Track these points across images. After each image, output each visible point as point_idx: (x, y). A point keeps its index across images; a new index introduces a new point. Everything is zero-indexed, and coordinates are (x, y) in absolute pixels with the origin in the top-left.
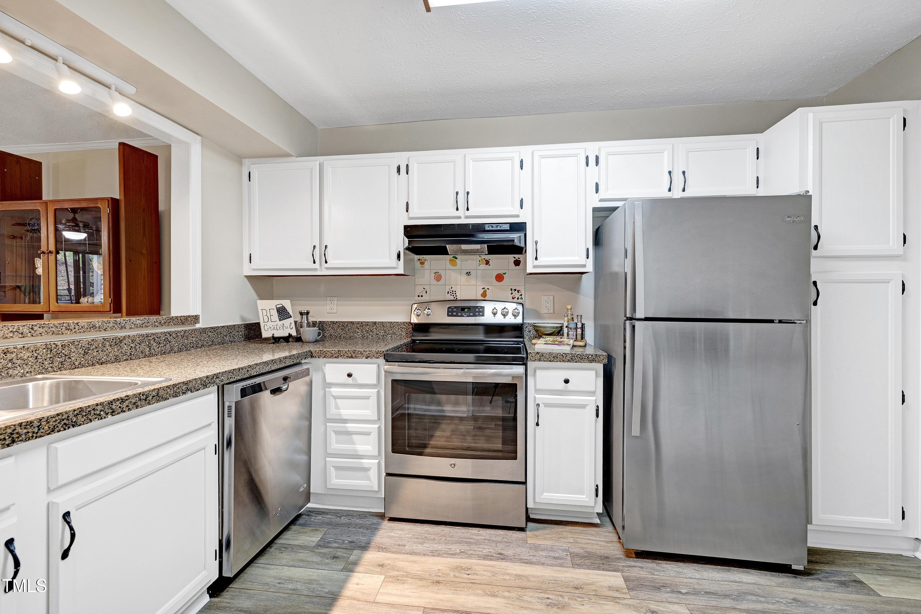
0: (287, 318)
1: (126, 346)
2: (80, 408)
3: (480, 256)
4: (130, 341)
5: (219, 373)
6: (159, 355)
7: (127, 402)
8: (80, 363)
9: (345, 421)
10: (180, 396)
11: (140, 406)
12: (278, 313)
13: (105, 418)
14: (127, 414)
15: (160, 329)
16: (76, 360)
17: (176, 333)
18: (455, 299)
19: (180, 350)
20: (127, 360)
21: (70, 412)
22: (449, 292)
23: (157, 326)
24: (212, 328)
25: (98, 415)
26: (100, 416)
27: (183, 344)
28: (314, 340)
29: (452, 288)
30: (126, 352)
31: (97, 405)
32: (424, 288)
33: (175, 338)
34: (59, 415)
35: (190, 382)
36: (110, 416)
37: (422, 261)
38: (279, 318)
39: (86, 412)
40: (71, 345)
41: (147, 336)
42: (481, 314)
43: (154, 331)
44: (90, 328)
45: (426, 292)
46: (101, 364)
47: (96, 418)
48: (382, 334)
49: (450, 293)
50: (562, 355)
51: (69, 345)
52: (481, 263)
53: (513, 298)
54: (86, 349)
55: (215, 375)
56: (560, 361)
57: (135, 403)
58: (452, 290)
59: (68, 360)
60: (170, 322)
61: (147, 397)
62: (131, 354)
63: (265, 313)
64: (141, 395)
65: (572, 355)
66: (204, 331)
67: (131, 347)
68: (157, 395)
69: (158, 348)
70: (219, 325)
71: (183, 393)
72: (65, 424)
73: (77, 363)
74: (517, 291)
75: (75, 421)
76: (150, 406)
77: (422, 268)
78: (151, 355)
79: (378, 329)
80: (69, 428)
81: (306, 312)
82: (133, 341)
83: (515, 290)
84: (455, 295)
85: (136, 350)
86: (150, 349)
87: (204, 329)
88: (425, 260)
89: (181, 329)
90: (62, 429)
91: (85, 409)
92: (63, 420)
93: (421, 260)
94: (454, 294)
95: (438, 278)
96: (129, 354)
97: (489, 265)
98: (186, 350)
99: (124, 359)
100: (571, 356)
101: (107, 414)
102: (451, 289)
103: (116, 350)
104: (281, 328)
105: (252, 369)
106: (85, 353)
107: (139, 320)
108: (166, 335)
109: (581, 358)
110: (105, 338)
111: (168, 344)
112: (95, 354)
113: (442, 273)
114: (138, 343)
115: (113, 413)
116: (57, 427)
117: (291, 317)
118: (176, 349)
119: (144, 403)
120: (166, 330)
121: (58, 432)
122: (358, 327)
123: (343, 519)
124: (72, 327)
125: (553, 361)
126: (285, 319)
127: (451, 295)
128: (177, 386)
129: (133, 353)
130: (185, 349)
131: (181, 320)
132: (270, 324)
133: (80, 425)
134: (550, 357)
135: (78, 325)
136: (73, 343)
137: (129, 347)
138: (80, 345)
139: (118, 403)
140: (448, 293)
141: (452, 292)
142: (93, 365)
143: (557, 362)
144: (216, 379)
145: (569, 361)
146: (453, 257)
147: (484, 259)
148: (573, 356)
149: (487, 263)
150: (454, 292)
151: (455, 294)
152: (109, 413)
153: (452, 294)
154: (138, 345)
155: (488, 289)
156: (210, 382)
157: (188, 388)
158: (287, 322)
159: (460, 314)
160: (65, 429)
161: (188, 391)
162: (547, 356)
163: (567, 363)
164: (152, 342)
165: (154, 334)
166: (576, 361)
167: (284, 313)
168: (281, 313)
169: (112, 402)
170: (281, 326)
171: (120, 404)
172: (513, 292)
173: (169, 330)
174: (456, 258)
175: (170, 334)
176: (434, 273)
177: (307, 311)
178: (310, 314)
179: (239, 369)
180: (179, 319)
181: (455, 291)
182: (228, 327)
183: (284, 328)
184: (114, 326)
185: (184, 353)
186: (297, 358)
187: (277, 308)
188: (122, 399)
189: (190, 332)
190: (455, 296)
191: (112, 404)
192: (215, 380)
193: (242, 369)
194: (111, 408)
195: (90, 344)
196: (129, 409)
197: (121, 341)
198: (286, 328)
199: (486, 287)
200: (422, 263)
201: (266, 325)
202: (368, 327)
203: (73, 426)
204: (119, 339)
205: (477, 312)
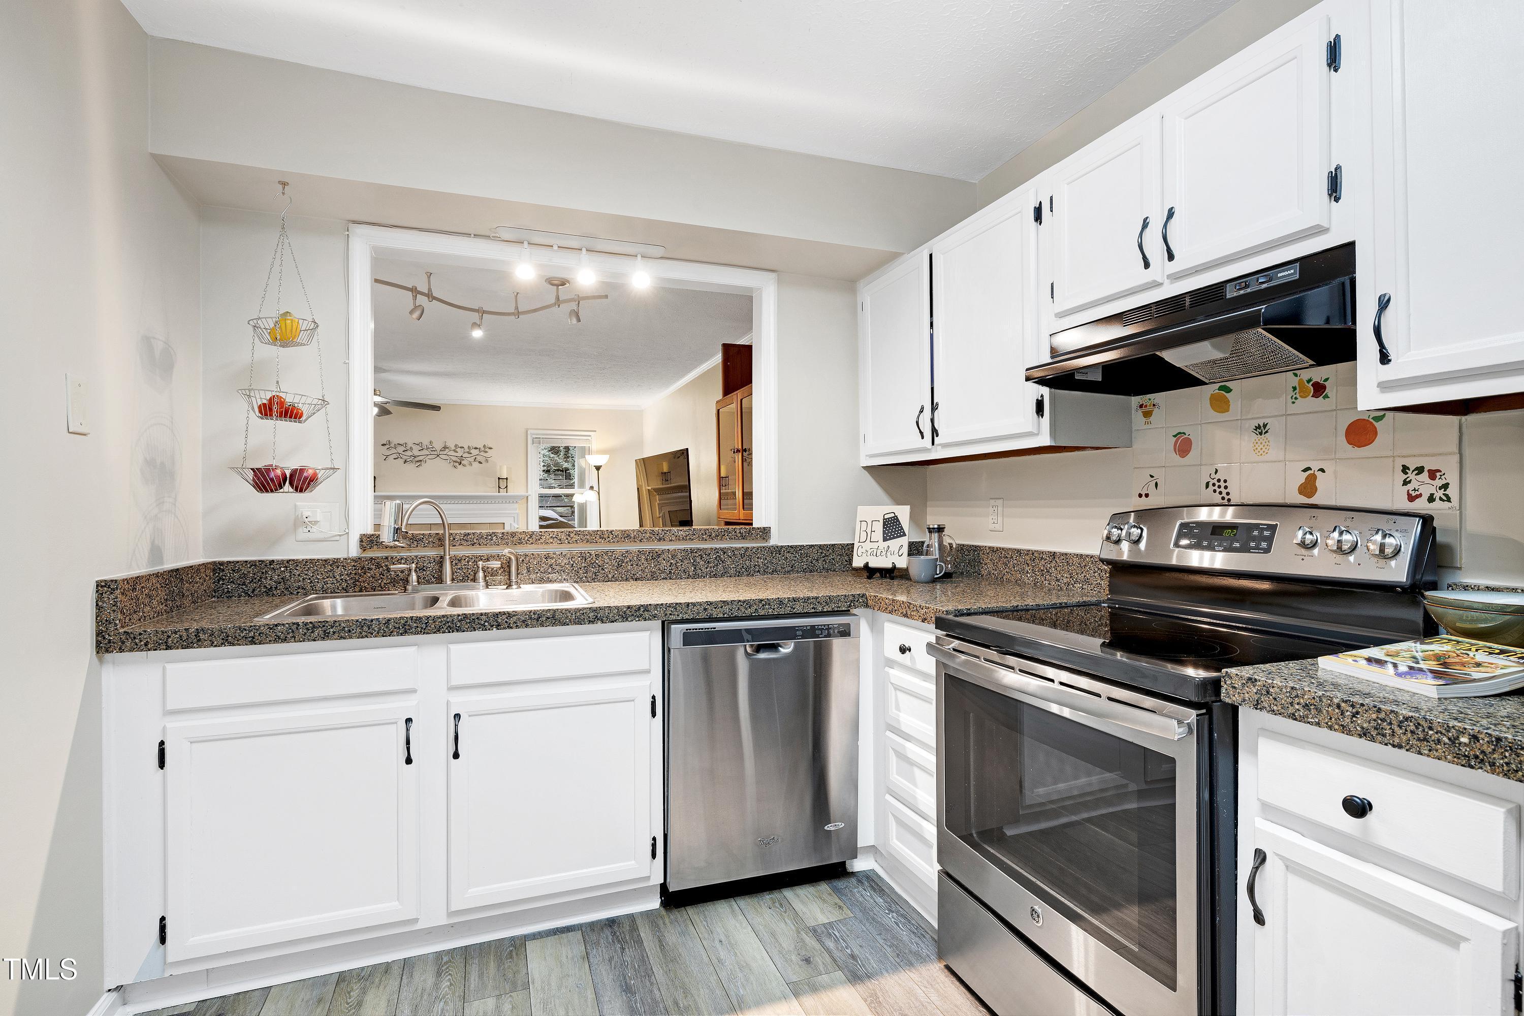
0: (898, 537)
1: (664, 562)
2: (465, 614)
3: (1296, 375)
4: (670, 556)
5: (650, 605)
6: (708, 577)
7: (515, 618)
8: (614, 576)
9: (907, 737)
10: (585, 624)
11: (530, 626)
12: (884, 528)
13: (489, 630)
14: (514, 631)
15: (709, 544)
16: (610, 572)
17: (733, 550)
18: (1225, 502)
19: (739, 574)
20: (666, 578)
21: (454, 615)
22: (1211, 484)
23: (706, 540)
24: (791, 547)
25: (482, 625)
26: (485, 626)
27: (743, 567)
28: (928, 578)
29: (1216, 472)
30: (664, 570)
31: (482, 614)
32: (1152, 476)
33: (731, 558)
34: (444, 617)
35: (601, 609)
36: (495, 629)
37: (1148, 409)
38: (883, 535)
39: (470, 620)
40: (604, 555)
41: (692, 551)
42: (1264, 545)
43: (702, 546)
44: (624, 538)
45: (1156, 484)
46: (636, 580)
47: (480, 628)
48: (1065, 580)
49: (1211, 488)
50: (1339, 706)
51: (603, 555)
52: (1298, 396)
53: (1411, 498)
54: (620, 561)
55: (642, 606)
56: (1331, 728)
57: (524, 621)
58: (1217, 477)
59: (601, 571)
60: (725, 535)
61: (540, 618)
62: (670, 572)
63: (864, 528)
64: (532, 614)
65: (1382, 715)
66: (778, 550)
67: (671, 563)
68: (552, 617)
69: (707, 568)
70: (805, 544)
71: (589, 621)
72: (449, 626)
73: (610, 576)
74: (1426, 474)
75: (459, 626)
76: (542, 628)
77: (1147, 426)
78: (695, 576)
79: (1058, 569)
80: (453, 631)
81: (936, 526)
82: (673, 557)
83: (1420, 470)
84: (1224, 491)
85: (677, 568)
86: (695, 568)
87: (777, 547)
88: (1154, 405)
89: (741, 546)
90: (447, 631)
91: (469, 616)
92: (448, 623)
93: (1146, 406)
94: (1222, 489)
95: (1183, 446)
96: (668, 572)
97: (1326, 397)
98: (748, 575)
99: (662, 577)
100: (1374, 716)
101: (492, 626)
102: (1215, 476)
103: (653, 566)
104: (884, 553)
105: (715, 608)
106: (619, 566)
107: (681, 530)
108: (717, 552)
109: (1421, 736)
110: (641, 550)
111: (720, 564)
112: (629, 567)
113: (1192, 433)
114: (680, 560)
115: (498, 627)
116: (442, 628)
117: (904, 535)
118: (732, 571)
119: (535, 623)
120: (718, 546)
121: (443, 633)
122: (1029, 562)
123: (890, 916)
124: (606, 536)
125: (1303, 719)
126: (894, 538)
127: (1215, 491)
128: (581, 612)
129: (673, 572)
130: (745, 573)
131: (740, 533)
132: (868, 546)
133: (463, 631)
134: (1292, 704)
135: (612, 534)
136: (606, 553)
137: (669, 564)
138: (614, 556)
139: (504, 617)
140: (1207, 486)
141: (1217, 484)
142: (627, 580)
143: (1317, 728)
144: (643, 611)
145: (1364, 734)
146: (1221, 388)
147: (1309, 381)
148: (1383, 720)
149: (1319, 389)
150: (1222, 484)
151: (1226, 487)
152: (494, 625)
153: (1216, 488)
154: (680, 561)
155: (1322, 470)
156: (633, 615)
157: (597, 617)
158: (895, 544)
159: (1205, 543)
160: (449, 632)
161: (598, 620)
162: (1284, 699)
163: (1355, 740)
164: (698, 559)
165: (701, 550)
166: (1397, 741)
167: (893, 528)
168: (889, 527)
169: (497, 615)
170: (883, 551)
171: (507, 618)
172: (1411, 476)
173: (722, 546)
174: (1228, 390)
175: (724, 551)
176: (1175, 436)
177: (939, 525)
178: (946, 532)
179: (688, 604)
180: (738, 531)
181: (1225, 481)
182: (820, 546)
183: (889, 554)
184: (650, 537)
185: (745, 579)
186: (824, 604)
187: (884, 519)
188: (509, 614)
189: (754, 550)
190: (1224, 495)
191: (498, 617)
192: (641, 613)
193: (694, 604)
194: (496, 620)
195: (624, 556)
196: (517, 626)
197: (659, 556)
198: (892, 554)
199: (1315, 466)
200: (1147, 414)
201: (861, 547)
202: (1043, 562)
203: (458, 631)
204: (657, 552)
205: (1254, 539)
